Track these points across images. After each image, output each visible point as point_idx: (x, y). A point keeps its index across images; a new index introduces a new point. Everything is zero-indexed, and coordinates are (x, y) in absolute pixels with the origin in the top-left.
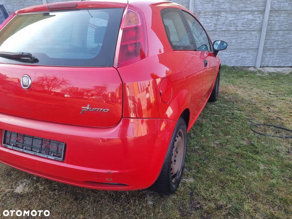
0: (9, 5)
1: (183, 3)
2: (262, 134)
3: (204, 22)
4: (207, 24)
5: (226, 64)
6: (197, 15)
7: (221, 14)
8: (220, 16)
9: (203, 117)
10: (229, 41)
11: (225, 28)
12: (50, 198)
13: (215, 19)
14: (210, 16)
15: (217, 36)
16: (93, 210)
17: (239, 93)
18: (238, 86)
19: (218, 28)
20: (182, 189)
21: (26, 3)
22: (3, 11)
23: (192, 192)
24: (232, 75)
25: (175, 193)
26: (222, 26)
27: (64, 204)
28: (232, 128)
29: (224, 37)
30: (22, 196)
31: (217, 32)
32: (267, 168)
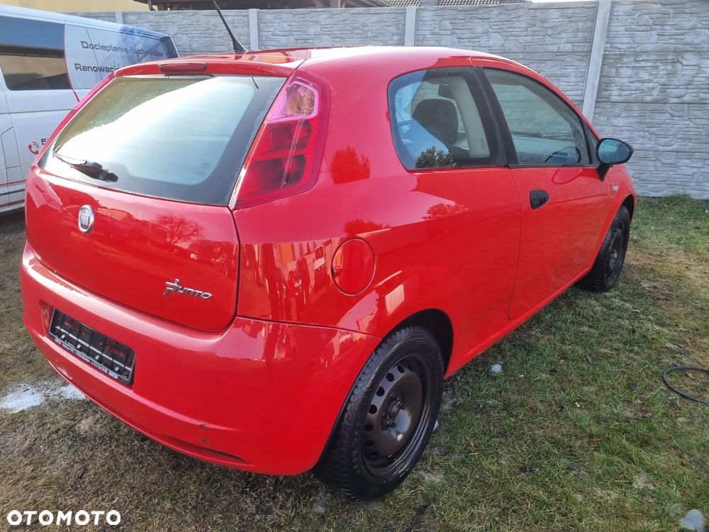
0: (184, 36)
1: (578, 29)
2: (687, 398)
3: (631, 80)
4: (640, 84)
5: (688, 192)
6: (612, 61)
7: (683, 58)
8: (680, 65)
9: (548, 330)
10: (700, 130)
11: (694, 95)
12: (130, 454)
13: (664, 72)
14: (651, 64)
15: (667, 115)
16: (198, 497)
17: (691, 275)
18: (698, 257)
19: (673, 95)
20: (406, 494)
21: (216, 32)
22: (168, 48)
23: (426, 507)
24: (698, 223)
25: (383, 500)
26: (684, 91)
27: (149, 472)
28: (609, 368)
29: (686, 118)
30: (84, 440)
31: (667, 105)
32: (652, 488)
